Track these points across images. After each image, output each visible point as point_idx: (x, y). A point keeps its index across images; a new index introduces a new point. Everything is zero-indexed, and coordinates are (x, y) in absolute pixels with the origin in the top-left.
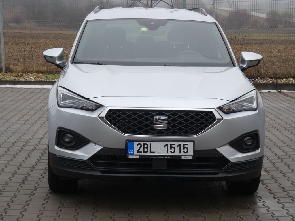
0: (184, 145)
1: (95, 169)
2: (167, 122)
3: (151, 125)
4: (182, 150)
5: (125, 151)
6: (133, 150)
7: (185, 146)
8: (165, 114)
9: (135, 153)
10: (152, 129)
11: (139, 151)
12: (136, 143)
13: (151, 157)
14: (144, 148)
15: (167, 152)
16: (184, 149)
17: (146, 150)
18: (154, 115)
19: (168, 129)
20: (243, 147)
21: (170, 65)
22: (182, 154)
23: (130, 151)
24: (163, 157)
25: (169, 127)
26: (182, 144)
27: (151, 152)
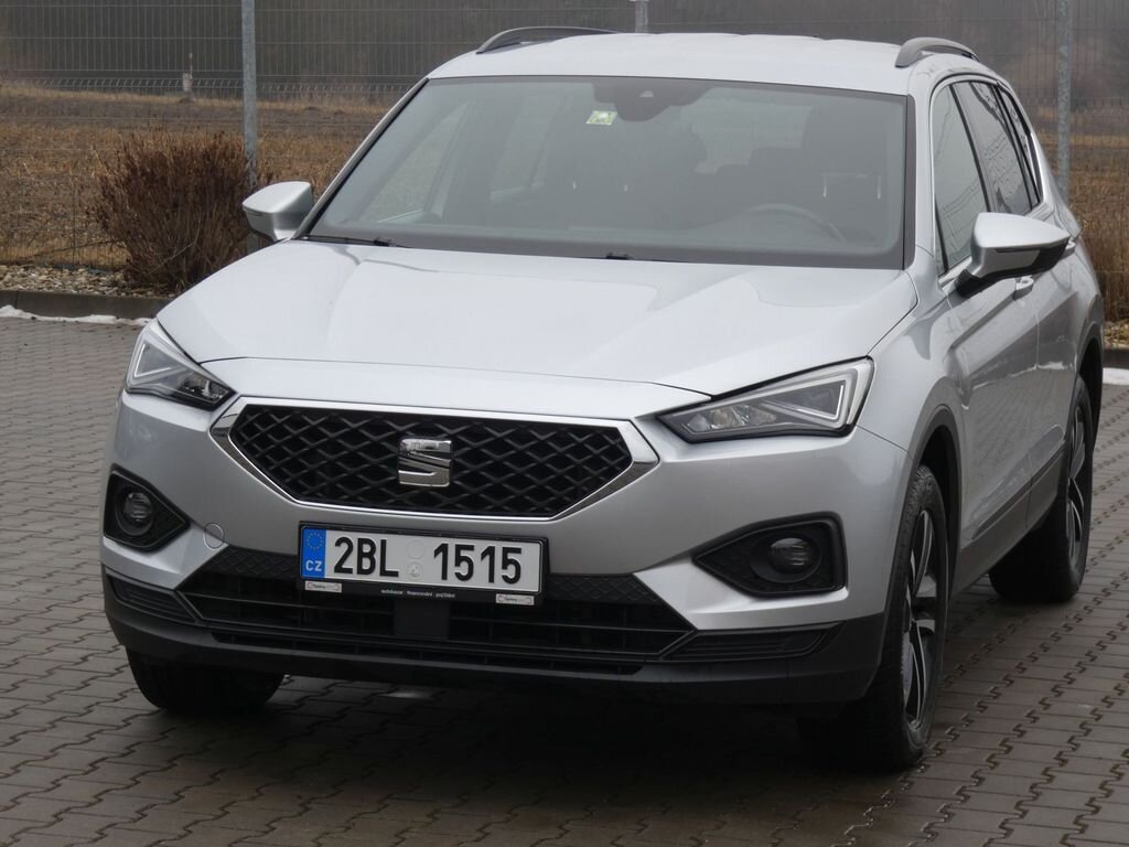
0: (506, 551)
1: (197, 624)
2: (447, 462)
3: (391, 471)
4: (499, 572)
5: (295, 562)
6: (320, 563)
7: (511, 556)
8: (442, 432)
9: (330, 573)
10: (395, 485)
11: (344, 567)
12: (332, 537)
13: (383, 591)
14: (361, 555)
15: (444, 576)
16: (505, 567)
17: (366, 564)
18: (404, 435)
19: (452, 490)
20: (757, 577)
21: (631, 255)
22: (499, 584)
23: (310, 565)
24: (427, 594)
25: (458, 483)
26: (499, 546)
27: (384, 573)
